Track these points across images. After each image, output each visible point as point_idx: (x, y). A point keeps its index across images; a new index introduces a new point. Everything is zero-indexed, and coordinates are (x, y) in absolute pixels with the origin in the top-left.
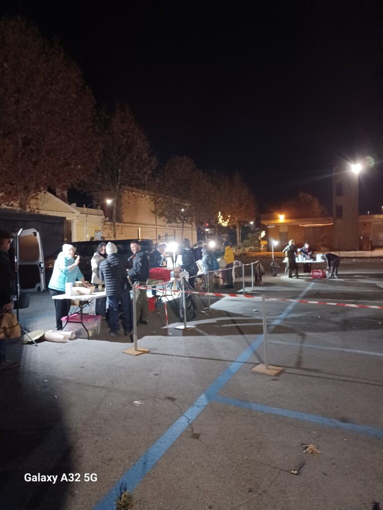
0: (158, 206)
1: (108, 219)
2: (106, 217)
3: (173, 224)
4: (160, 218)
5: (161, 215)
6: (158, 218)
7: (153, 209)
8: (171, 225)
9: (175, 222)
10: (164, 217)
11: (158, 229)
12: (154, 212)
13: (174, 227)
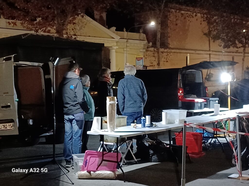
0: (212, 26)
1: (151, 44)
2: (149, 42)
3: (231, 49)
4: (214, 42)
5: (216, 38)
6: (212, 41)
7: (206, 31)
8: (229, 50)
9: (233, 47)
10: (220, 40)
11: (211, 56)
12: (208, 35)
13: (233, 52)
